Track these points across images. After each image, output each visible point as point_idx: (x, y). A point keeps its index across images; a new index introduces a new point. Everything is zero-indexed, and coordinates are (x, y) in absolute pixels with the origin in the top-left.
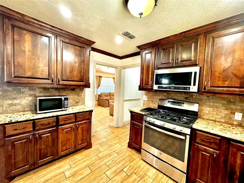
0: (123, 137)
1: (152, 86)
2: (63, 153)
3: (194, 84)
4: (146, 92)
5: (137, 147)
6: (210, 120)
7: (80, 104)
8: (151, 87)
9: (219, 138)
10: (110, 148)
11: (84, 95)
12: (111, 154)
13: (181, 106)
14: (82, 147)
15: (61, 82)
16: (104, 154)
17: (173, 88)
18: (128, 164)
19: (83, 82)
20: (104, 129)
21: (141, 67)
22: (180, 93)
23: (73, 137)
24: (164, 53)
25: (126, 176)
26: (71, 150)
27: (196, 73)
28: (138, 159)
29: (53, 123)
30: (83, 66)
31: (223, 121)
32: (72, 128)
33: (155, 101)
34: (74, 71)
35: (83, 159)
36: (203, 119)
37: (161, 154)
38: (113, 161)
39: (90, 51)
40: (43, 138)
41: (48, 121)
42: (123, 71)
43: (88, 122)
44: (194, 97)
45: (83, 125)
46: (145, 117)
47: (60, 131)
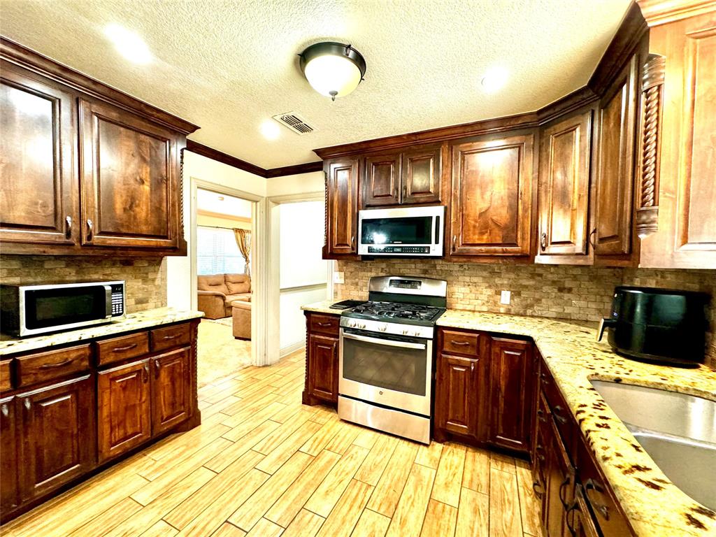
0: (286, 386)
1: (355, 247)
2: (116, 450)
3: (437, 242)
4: (339, 265)
5: (326, 395)
6: (465, 310)
7: (151, 304)
8: (353, 249)
9: (477, 335)
10: (256, 415)
11: (164, 279)
12: (261, 427)
13: (416, 288)
14: (174, 424)
15: (97, 239)
16: (242, 431)
17: (399, 250)
18: (309, 435)
19: (166, 237)
20: (226, 376)
21: (327, 200)
22: (413, 260)
23: (146, 400)
24: (378, 173)
25: (309, 460)
26: (141, 437)
27: (438, 218)
28: (331, 423)
29: (82, 360)
30: (165, 194)
31: (485, 309)
32: (139, 371)
33: (360, 284)
34: (136, 206)
35: (180, 455)
36: (456, 310)
37: (381, 393)
38: (269, 440)
39: (182, 150)
40: (49, 410)
41: (65, 356)
42: (275, 210)
43: (189, 350)
44: (438, 268)
45: (173, 361)
46: (343, 319)
47: (104, 383)
